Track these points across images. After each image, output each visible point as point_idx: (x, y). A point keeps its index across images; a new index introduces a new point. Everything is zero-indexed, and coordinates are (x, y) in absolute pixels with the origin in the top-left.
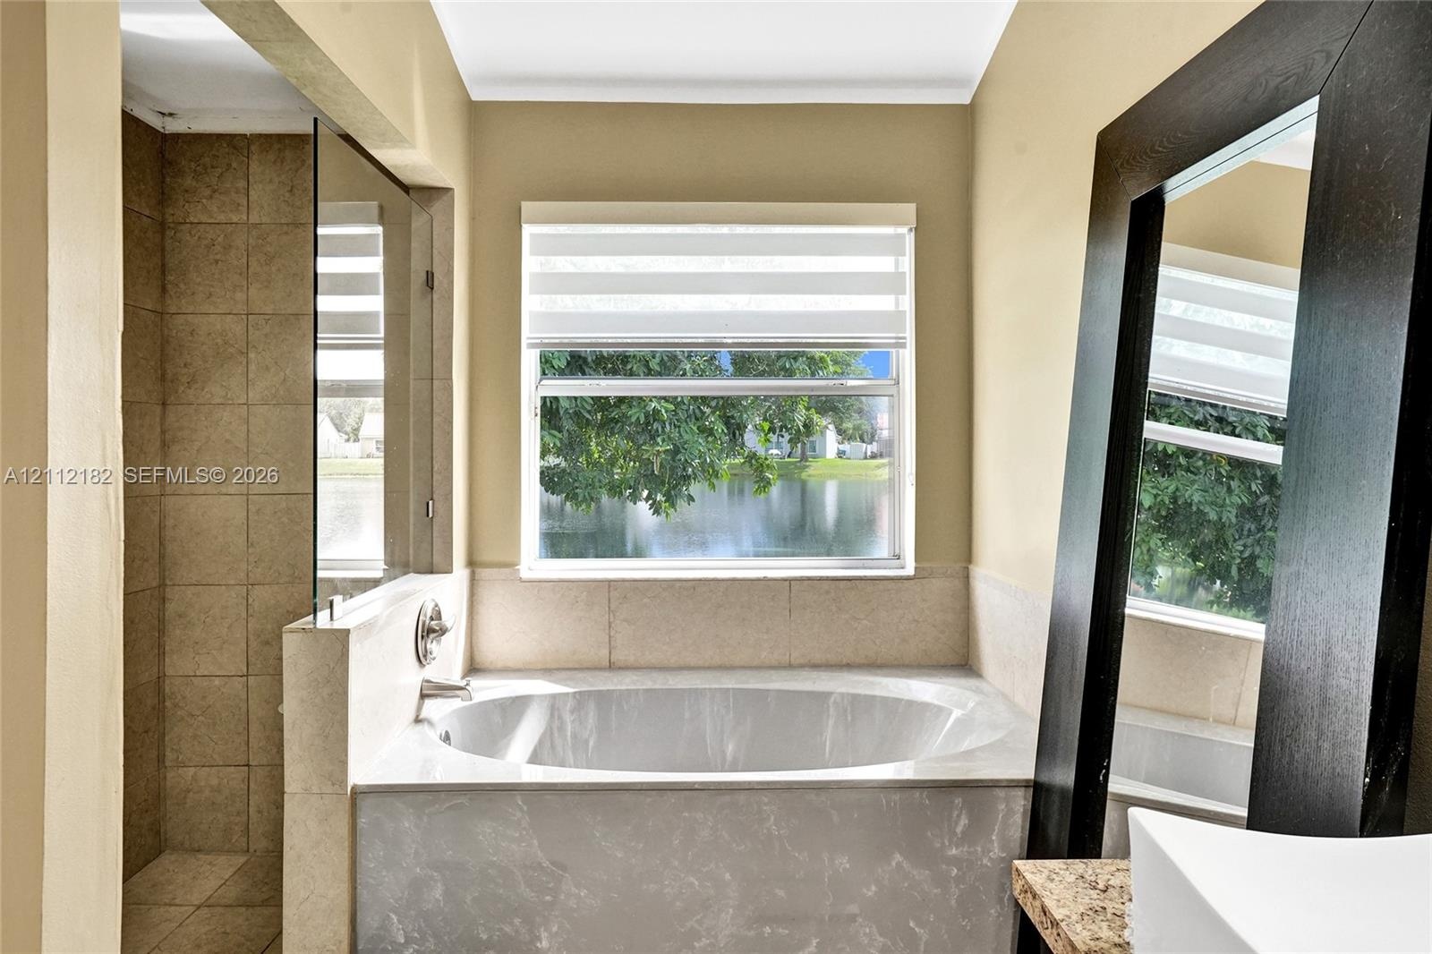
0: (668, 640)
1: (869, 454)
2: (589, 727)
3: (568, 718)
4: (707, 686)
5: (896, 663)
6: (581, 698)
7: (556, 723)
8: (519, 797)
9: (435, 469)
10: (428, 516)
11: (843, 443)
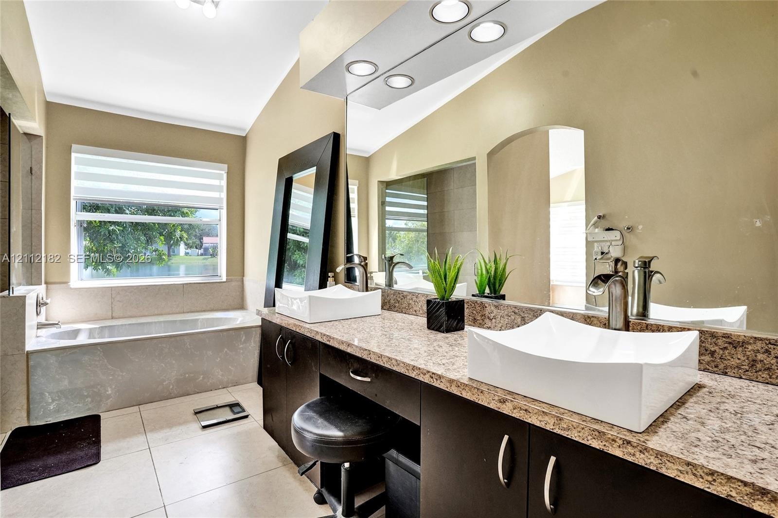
0: (136, 307)
1: (199, 254)
4: (153, 321)
6: (101, 328)
8: (99, 347)
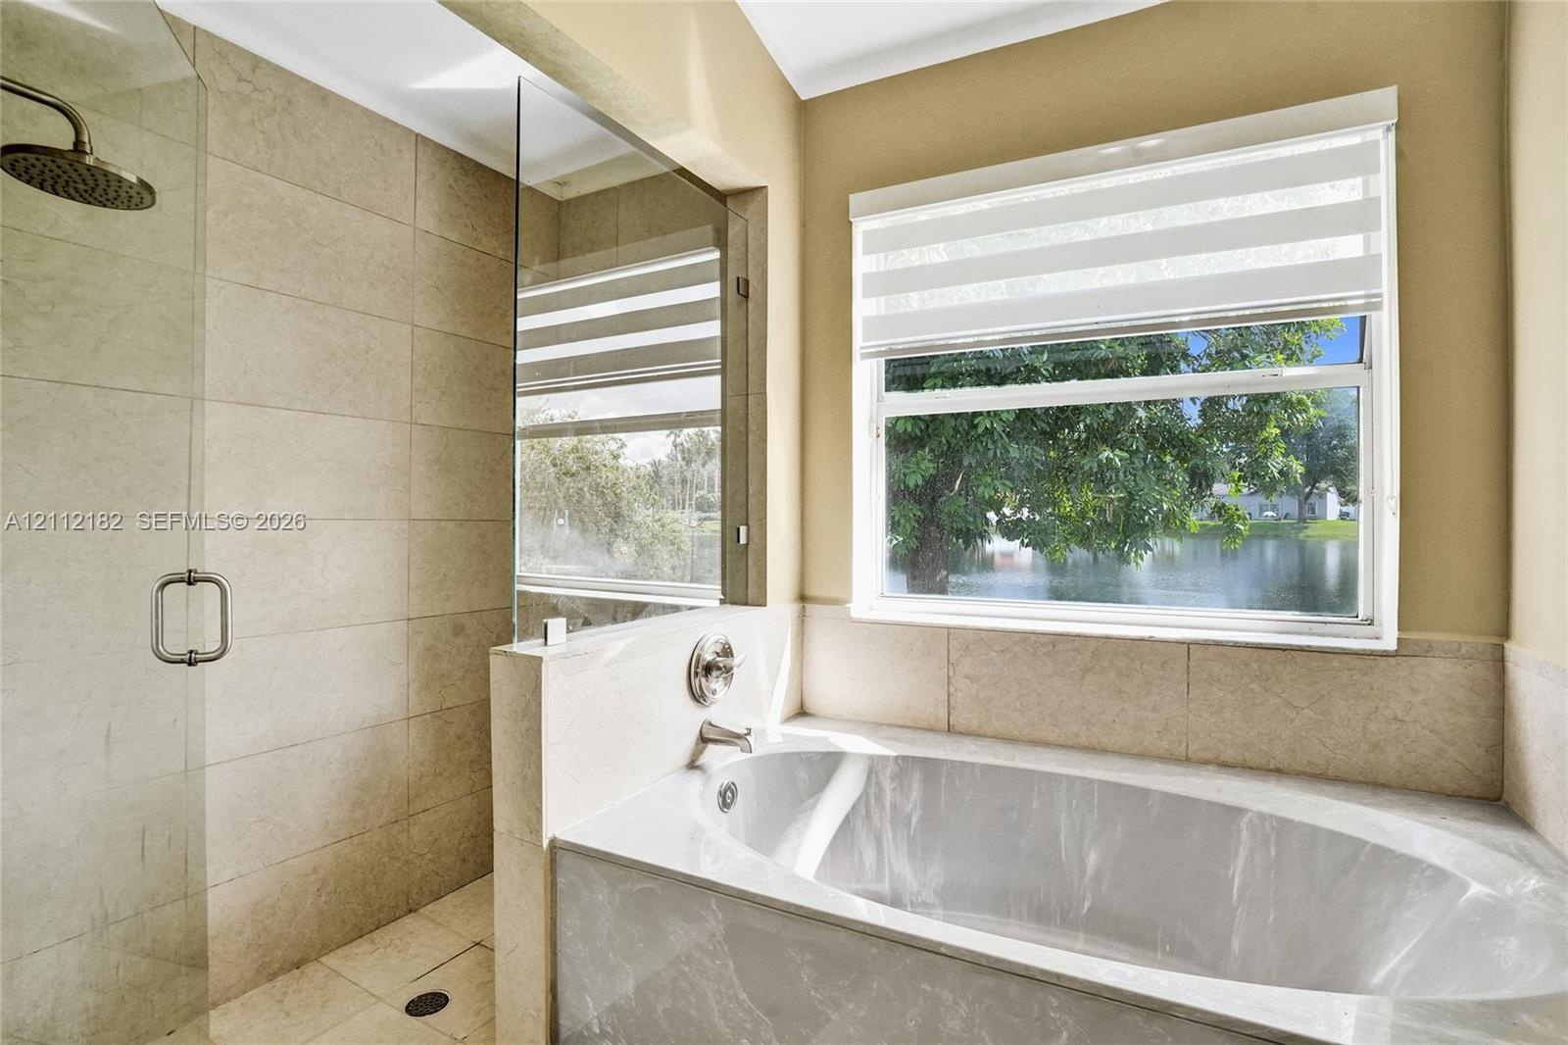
0: (1019, 706)
2: (912, 799)
3: (888, 786)
5: (1361, 778)
6: (905, 764)
7: (873, 790)
8: (713, 901)
9: (750, 492)
10: (739, 541)
11: (1346, 505)
